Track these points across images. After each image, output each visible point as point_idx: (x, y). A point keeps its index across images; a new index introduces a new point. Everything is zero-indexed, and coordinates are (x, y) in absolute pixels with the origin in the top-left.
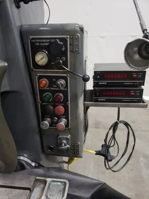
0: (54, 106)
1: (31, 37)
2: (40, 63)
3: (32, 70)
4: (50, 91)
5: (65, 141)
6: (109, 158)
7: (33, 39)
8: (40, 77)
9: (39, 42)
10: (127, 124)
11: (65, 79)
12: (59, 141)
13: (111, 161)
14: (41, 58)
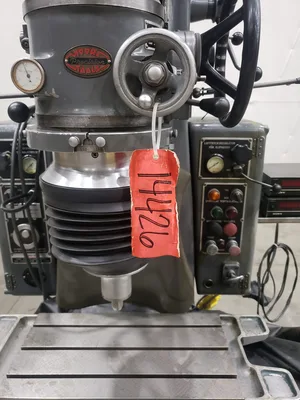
0: (223, 225)
1: (204, 139)
2: (211, 170)
3: (199, 179)
4: (220, 204)
5: (232, 271)
6: (265, 302)
7: (207, 141)
8: (209, 188)
9: (214, 145)
10: (286, 249)
11: (242, 188)
12: (224, 272)
13: (267, 304)
14: (215, 164)
